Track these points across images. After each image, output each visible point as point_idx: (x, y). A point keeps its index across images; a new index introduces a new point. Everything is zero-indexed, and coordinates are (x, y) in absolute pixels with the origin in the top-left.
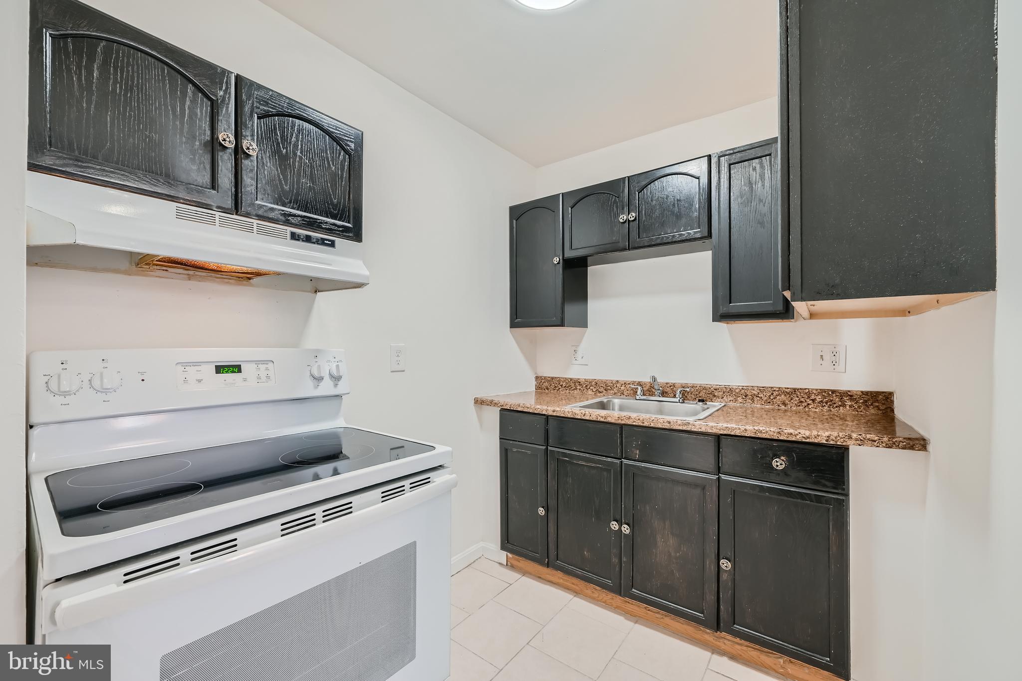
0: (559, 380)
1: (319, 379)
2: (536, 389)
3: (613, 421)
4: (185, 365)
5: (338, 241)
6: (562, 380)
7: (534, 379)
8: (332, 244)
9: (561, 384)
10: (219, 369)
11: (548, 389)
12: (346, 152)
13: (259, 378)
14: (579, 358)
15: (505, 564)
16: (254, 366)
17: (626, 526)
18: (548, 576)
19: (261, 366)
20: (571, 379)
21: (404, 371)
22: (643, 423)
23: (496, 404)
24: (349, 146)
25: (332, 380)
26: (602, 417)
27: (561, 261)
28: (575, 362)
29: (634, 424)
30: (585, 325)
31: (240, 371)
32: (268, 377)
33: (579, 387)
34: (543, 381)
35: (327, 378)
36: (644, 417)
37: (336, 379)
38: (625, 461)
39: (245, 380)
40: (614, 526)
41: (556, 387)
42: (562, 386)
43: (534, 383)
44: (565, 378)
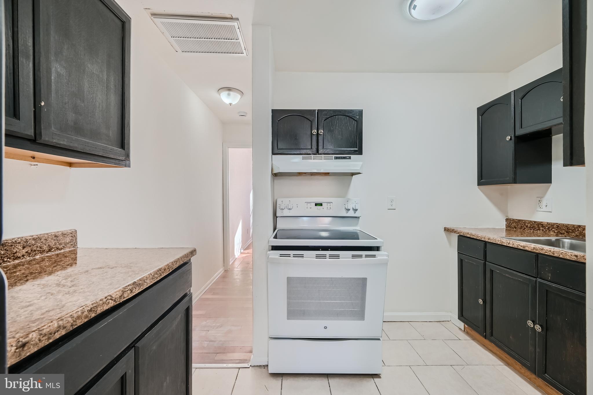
0: (525, 222)
1: (349, 210)
2: (506, 227)
3: (530, 250)
4: (308, 203)
5: (352, 156)
6: (527, 222)
7: (505, 220)
8: (350, 158)
9: (526, 225)
10: (316, 205)
11: (516, 228)
12: (355, 120)
13: (327, 208)
14: (544, 207)
15: (463, 330)
16: (326, 204)
17: (538, 326)
18: (489, 346)
19: (329, 204)
20: (535, 222)
21: (395, 209)
22: (554, 254)
23: (455, 232)
24: (356, 118)
25: (354, 211)
26: (522, 246)
27: (513, 138)
28: (539, 209)
29: (546, 254)
30: (550, 182)
31: (322, 206)
32: (330, 208)
33: (542, 229)
34: (512, 222)
35: (351, 210)
36: (555, 250)
37: (355, 210)
38: (539, 280)
39: (323, 208)
40: (530, 324)
41: (522, 227)
42: (527, 226)
43: (504, 223)
44: (530, 221)
